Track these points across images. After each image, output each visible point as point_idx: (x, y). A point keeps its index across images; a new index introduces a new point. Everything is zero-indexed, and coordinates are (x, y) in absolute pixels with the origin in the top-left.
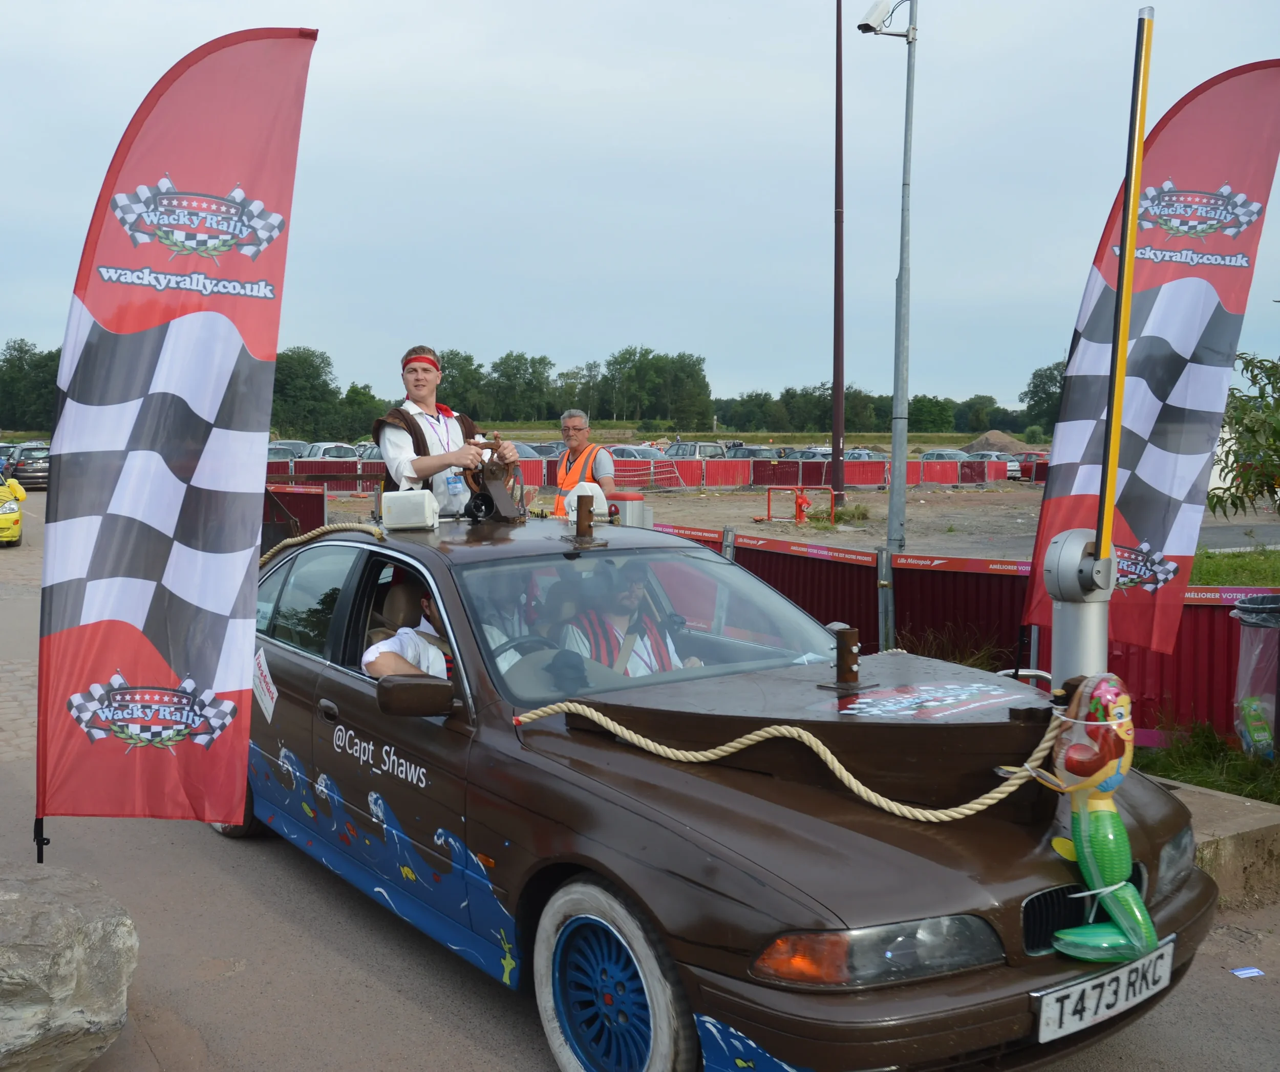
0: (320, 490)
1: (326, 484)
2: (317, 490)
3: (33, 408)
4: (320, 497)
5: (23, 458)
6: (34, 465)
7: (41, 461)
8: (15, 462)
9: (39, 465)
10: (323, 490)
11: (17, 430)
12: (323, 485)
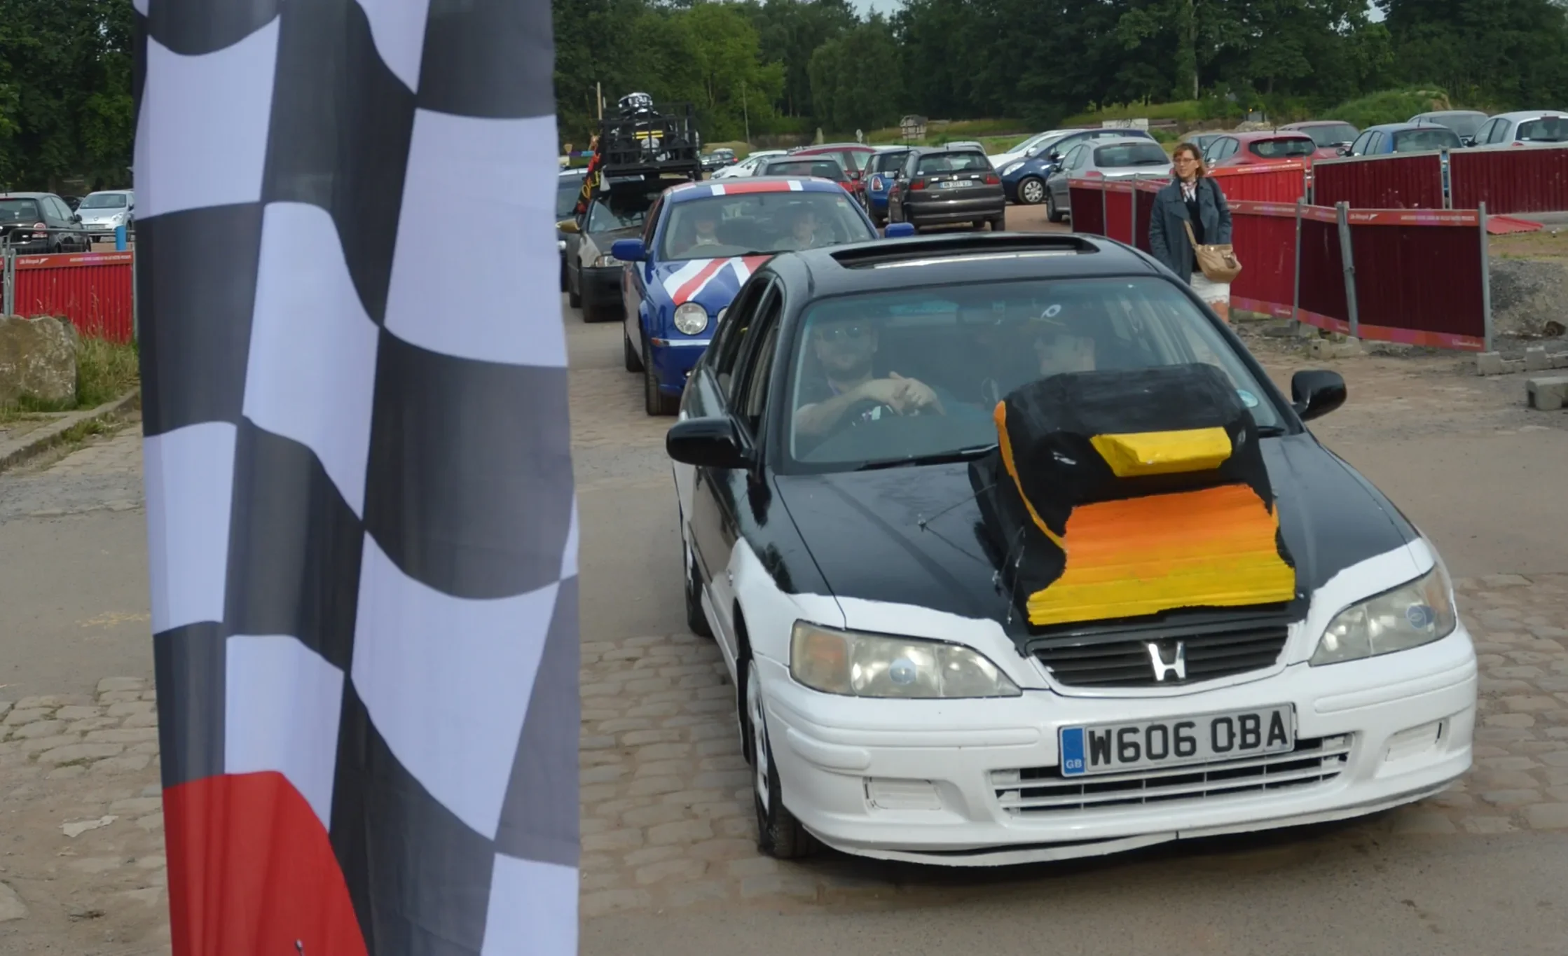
0: (1471, 218)
1: (1483, 205)
2: (1464, 218)
3: (983, 75)
4: (1471, 234)
5: (921, 173)
6: (943, 185)
7: (955, 177)
8: (907, 181)
9: (951, 184)
10: (1478, 218)
11: (955, 118)
12: (1477, 207)
